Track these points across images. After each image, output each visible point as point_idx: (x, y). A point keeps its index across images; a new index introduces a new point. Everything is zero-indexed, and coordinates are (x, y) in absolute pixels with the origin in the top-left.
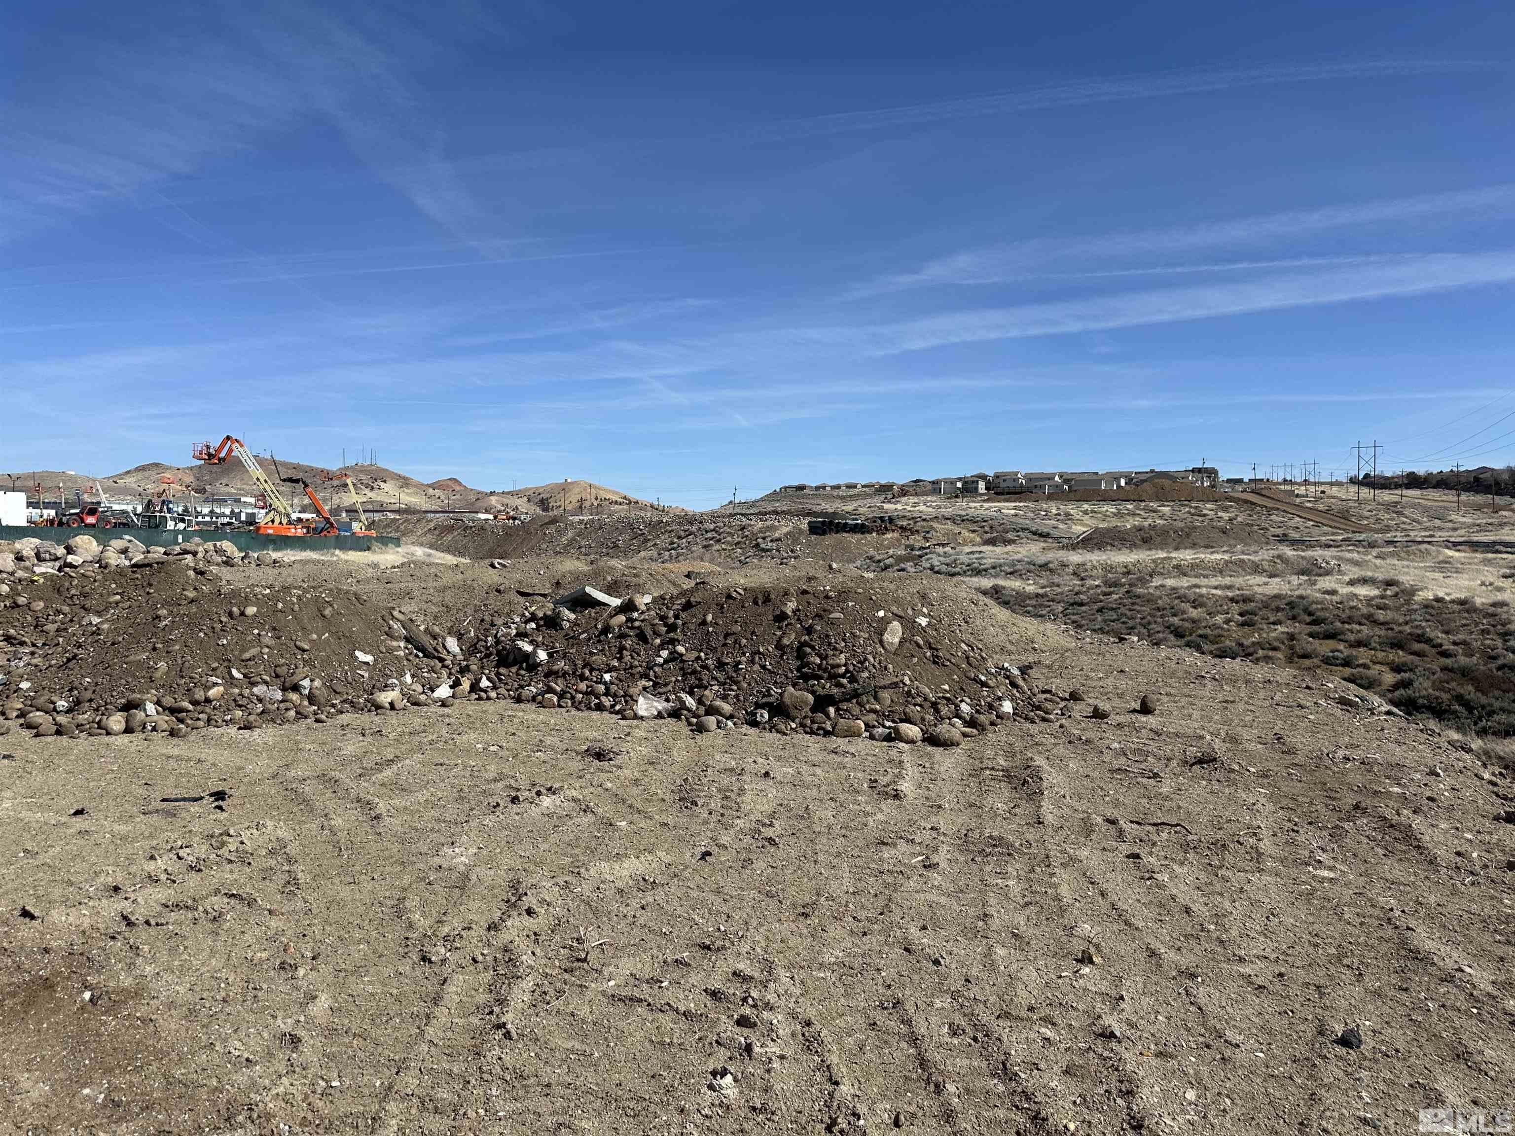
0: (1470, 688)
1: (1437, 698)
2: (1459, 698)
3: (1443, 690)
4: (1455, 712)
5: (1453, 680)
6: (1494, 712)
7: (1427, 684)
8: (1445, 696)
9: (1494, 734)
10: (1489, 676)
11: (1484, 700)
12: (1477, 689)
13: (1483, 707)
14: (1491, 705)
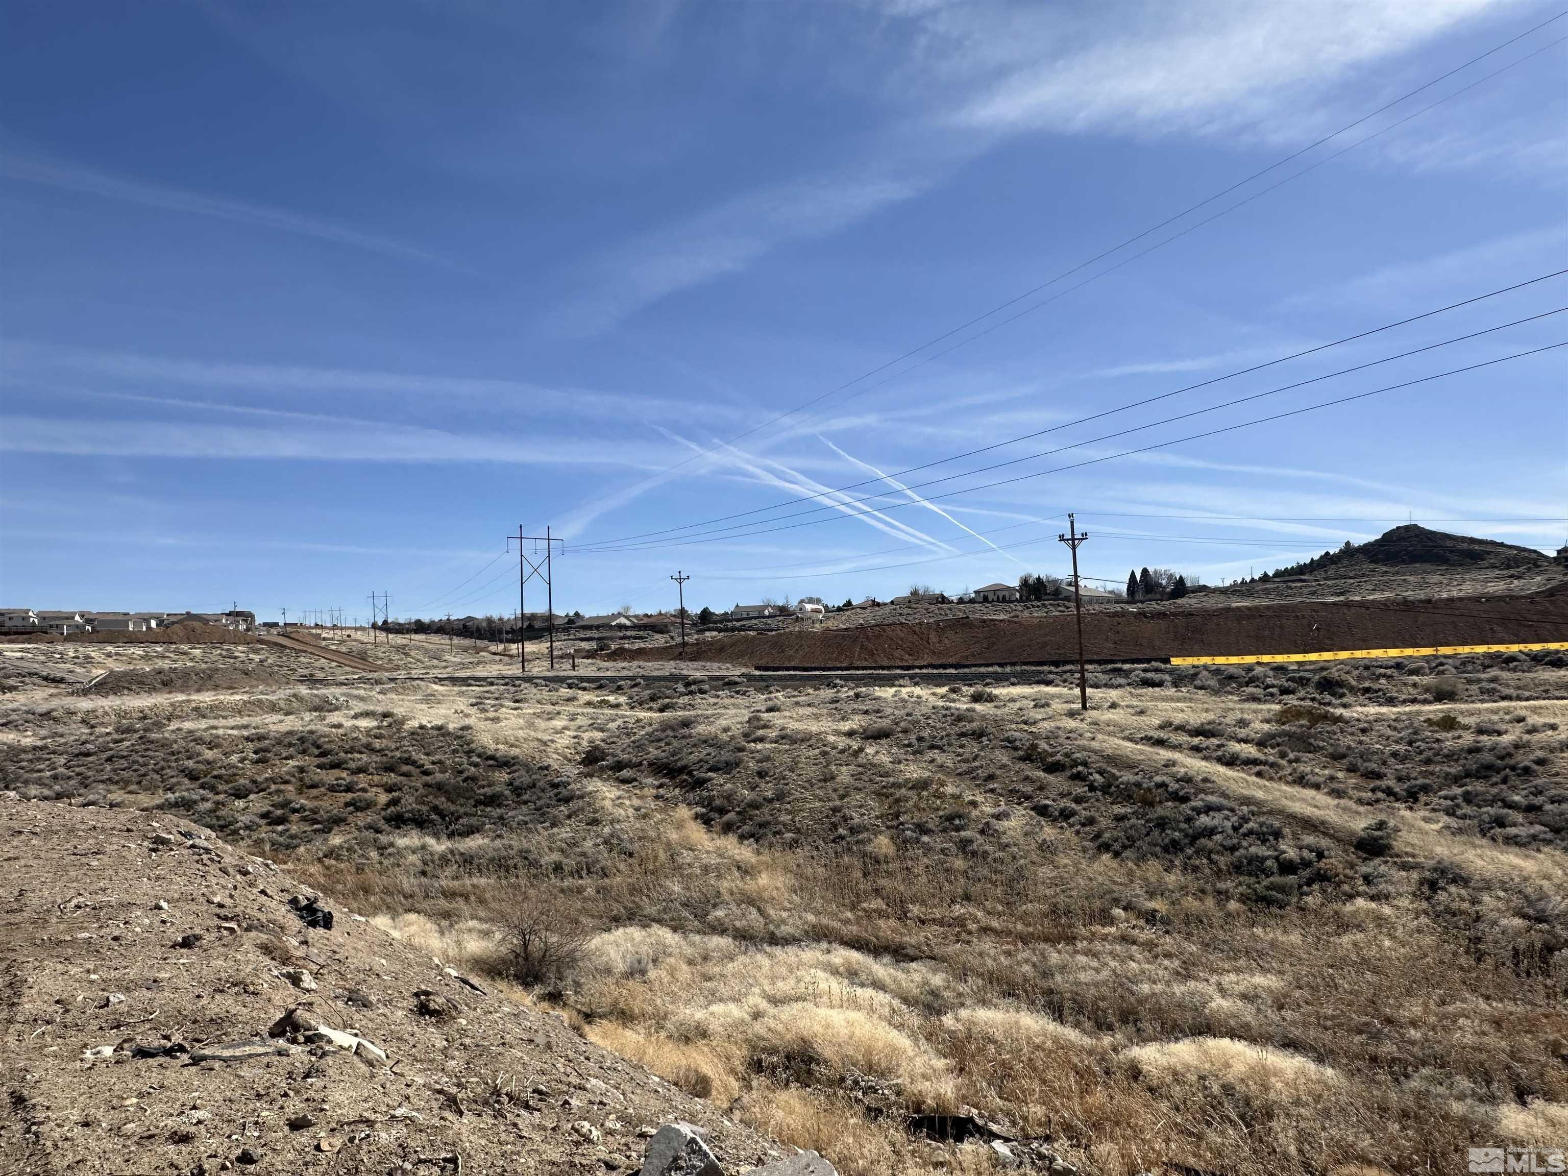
0: (443, 799)
1: (419, 811)
2: (435, 809)
3: (423, 803)
4: (432, 822)
5: (431, 794)
6: (460, 817)
7: (411, 800)
8: (425, 808)
9: (460, 835)
10: (456, 788)
11: (453, 808)
12: (448, 799)
13: (452, 814)
14: (457, 811)
